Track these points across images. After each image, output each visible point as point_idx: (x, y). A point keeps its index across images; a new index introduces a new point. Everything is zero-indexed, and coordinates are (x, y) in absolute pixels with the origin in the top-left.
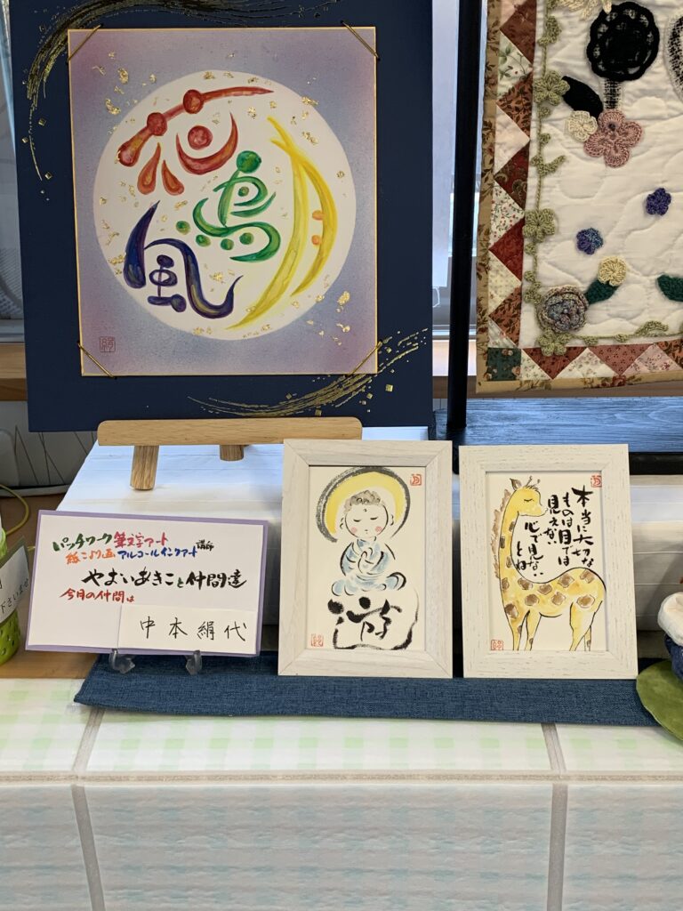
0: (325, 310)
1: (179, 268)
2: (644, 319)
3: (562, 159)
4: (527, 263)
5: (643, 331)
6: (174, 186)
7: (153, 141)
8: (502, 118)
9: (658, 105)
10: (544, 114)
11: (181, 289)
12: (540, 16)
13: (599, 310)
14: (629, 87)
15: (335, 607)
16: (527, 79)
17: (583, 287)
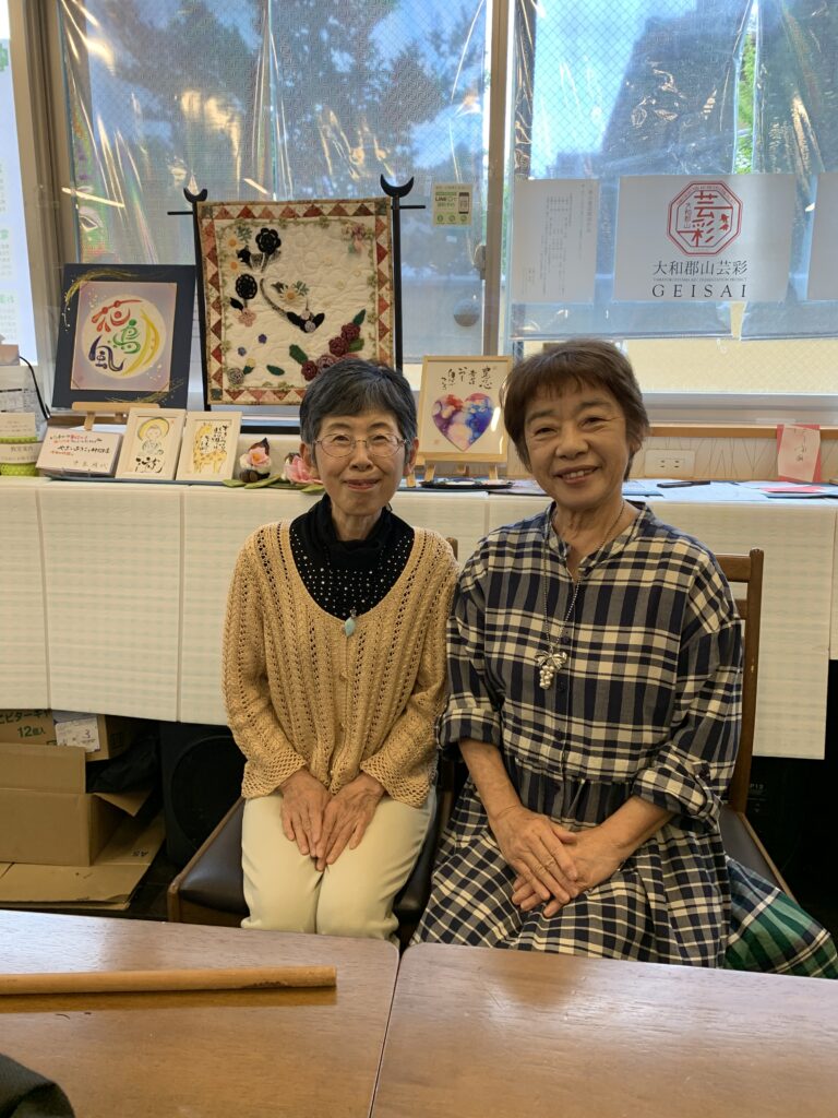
0: (153, 370)
1: (107, 355)
2: (264, 381)
3: (231, 325)
4: (223, 358)
5: (264, 385)
6: (108, 329)
7: (103, 316)
8: (212, 310)
9: (261, 307)
10: (225, 310)
11: (106, 362)
12: (220, 278)
13: (248, 376)
14: (250, 301)
15: (138, 460)
16: (219, 298)
17: (242, 368)
